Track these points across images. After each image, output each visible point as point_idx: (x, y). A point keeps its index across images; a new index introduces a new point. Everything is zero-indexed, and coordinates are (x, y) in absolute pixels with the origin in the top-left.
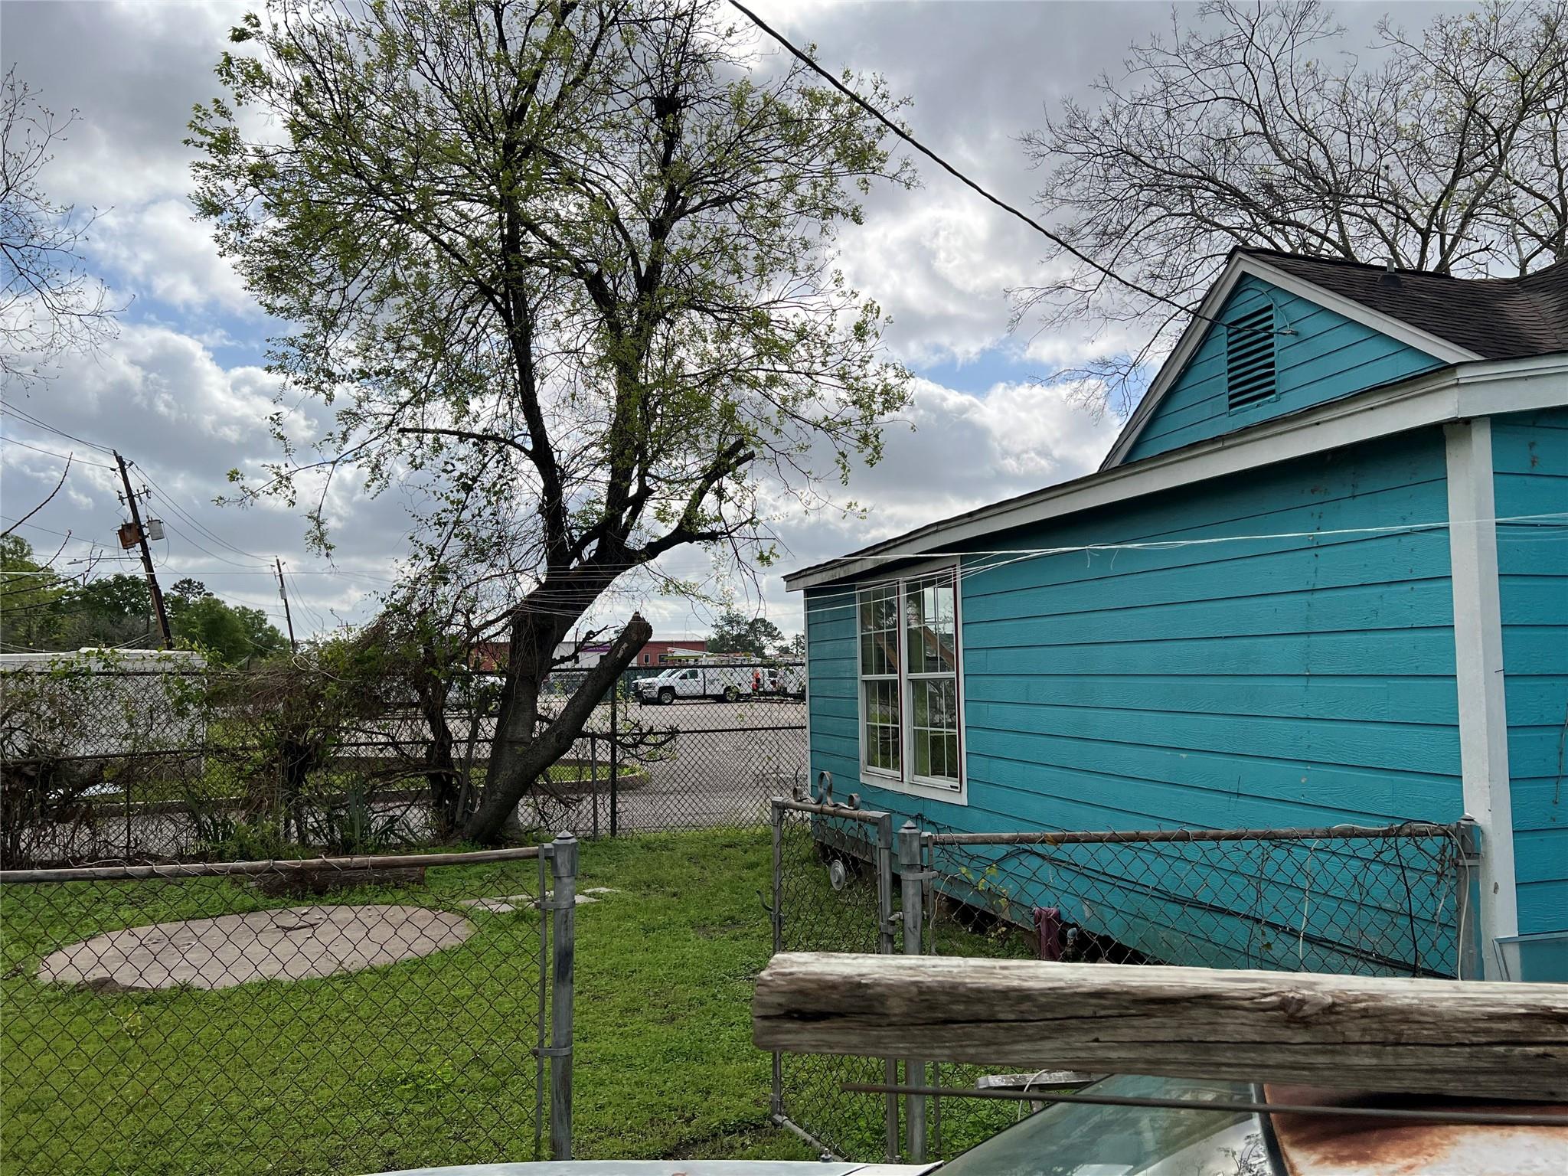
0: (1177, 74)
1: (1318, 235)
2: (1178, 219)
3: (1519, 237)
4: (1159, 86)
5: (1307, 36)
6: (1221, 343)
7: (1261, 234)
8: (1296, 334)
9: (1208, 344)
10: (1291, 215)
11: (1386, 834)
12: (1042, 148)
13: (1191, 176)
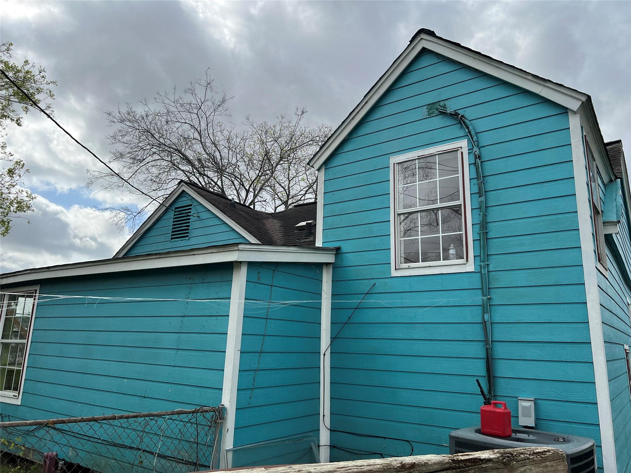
0: (172, 109)
1: (214, 182)
2: (165, 162)
3: (275, 198)
4: (166, 111)
5: (219, 113)
6: (171, 215)
7: (195, 176)
8: (199, 217)
9: (166, 214)
10: (206, 172)
11: (193, 412)
12: (115, 119)
13: (172, 148)
